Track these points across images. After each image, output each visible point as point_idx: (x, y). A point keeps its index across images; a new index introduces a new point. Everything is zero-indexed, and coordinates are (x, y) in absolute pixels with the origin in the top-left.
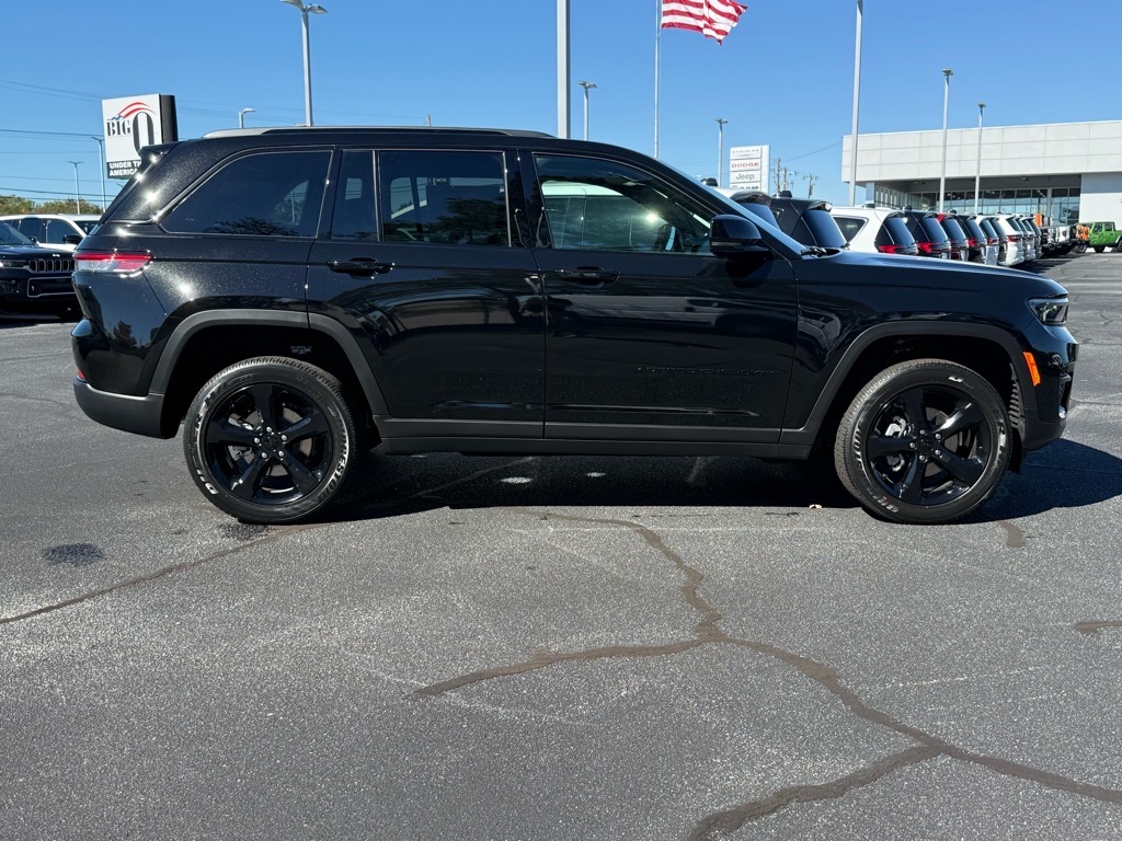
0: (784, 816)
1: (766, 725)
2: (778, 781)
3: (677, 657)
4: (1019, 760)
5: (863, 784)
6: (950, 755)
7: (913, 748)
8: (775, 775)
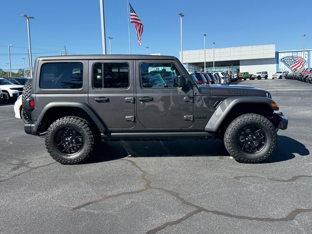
0: (166, 229)
1: (162, 208)
2: (164, 221)
3: (140, 193)
4: (220, 211)
5: (184, 220)
6: (204, 211)
7: (196, 210)
8: (164, 220)
